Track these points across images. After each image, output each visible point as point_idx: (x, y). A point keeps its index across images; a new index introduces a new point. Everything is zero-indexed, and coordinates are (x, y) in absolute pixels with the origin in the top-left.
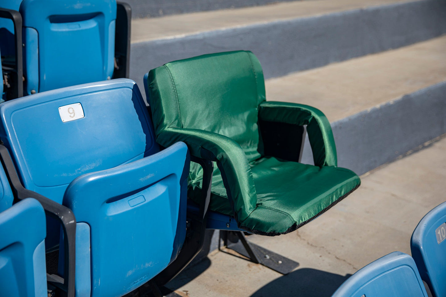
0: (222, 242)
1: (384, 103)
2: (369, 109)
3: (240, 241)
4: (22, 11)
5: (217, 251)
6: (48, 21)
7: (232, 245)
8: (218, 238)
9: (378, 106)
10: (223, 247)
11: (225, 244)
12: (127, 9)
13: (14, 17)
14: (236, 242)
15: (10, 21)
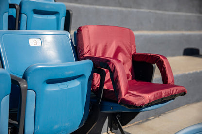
0: (109, 129)
1: (194, 71)
2: (187, 73)
3: (119, 129)
4: (21, 5)
5: (106, 133)
6: (33, 12)
7: (115, 131)
8: (107, 126)
9: (191, 72)
10: (109, 132)
11: (111, 130)
12: (71, 12)
13: (16, 7)
14: (116, 129)
15: (15, 9)
